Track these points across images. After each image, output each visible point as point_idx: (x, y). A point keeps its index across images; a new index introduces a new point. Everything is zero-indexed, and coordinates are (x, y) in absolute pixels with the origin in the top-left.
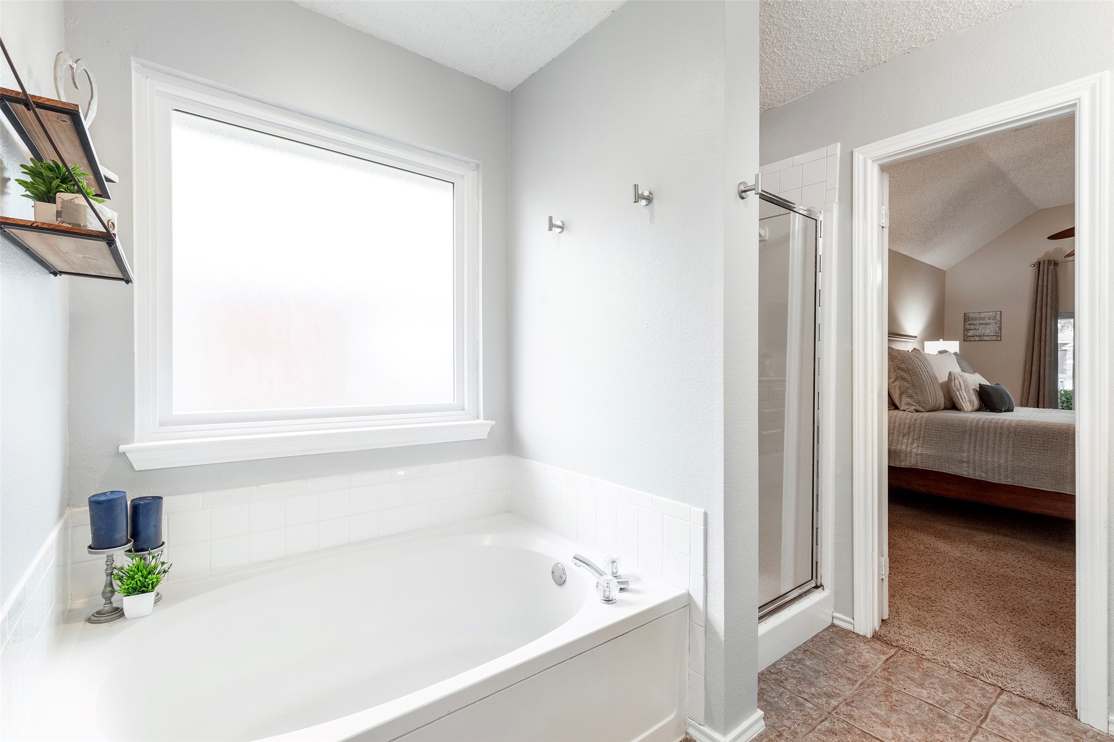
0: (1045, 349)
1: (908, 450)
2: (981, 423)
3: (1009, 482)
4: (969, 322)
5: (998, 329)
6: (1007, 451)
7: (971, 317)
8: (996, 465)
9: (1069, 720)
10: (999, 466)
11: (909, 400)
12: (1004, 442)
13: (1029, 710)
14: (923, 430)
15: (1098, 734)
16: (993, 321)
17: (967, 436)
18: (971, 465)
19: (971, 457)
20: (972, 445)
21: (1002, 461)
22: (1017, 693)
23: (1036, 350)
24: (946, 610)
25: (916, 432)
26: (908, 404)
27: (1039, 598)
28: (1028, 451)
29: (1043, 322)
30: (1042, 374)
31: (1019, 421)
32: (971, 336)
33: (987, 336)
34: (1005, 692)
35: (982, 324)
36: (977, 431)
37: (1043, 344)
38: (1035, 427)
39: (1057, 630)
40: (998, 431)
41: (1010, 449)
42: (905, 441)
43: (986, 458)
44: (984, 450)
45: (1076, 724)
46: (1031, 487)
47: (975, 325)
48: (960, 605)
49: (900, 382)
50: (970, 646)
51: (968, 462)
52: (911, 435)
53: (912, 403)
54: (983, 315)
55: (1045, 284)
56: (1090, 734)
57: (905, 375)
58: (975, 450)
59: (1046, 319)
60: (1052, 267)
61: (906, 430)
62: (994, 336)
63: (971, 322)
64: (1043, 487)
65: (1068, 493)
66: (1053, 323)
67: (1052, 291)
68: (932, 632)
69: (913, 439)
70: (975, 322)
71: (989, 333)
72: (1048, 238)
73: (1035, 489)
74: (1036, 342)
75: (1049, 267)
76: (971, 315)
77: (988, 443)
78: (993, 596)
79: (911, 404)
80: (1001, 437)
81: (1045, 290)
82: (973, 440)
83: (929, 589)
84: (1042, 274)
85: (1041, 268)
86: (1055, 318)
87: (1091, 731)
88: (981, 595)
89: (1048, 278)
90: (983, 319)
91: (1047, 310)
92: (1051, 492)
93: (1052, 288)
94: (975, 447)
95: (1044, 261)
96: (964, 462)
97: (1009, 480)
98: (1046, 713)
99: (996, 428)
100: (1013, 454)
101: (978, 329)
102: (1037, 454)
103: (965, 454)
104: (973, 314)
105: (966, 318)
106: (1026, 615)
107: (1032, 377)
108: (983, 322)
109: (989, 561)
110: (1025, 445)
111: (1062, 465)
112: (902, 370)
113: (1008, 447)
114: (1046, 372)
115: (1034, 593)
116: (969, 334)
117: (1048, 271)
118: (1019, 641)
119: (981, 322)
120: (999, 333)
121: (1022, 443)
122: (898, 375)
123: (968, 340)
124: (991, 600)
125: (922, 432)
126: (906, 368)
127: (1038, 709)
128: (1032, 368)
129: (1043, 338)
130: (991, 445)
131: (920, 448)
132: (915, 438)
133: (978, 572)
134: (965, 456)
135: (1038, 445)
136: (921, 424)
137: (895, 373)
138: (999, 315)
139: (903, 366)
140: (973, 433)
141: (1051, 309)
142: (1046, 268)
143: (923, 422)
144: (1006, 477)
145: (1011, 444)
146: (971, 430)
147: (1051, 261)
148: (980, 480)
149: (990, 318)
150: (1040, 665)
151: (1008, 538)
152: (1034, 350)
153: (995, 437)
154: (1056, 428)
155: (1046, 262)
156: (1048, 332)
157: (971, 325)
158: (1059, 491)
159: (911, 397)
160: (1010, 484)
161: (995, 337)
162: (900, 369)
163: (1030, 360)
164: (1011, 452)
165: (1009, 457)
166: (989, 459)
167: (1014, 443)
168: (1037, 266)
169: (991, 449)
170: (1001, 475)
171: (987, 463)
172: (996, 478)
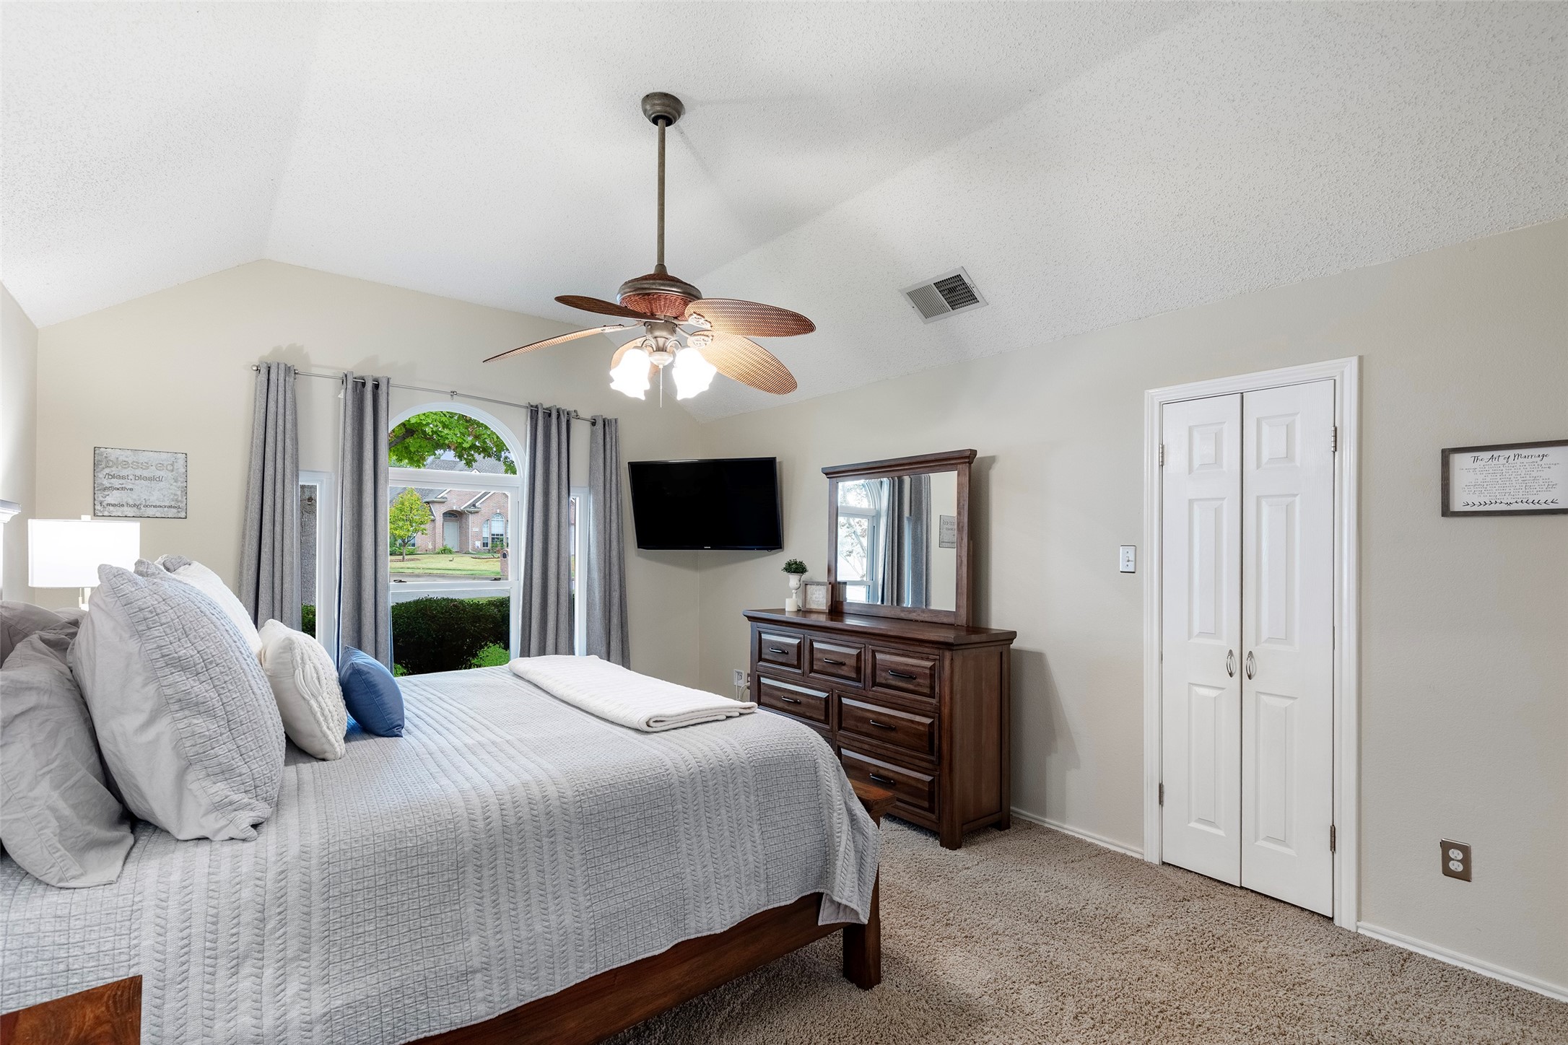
0: (283, 540)
1: (268, 1022)
3: (588, 971)
4: (107, 470)
5: (179, 493)
6: (572, 883)
7: (113, 458)
8: (556, 938)
10: (564, 937)
11: (220, 789)
12: (562, 857)
14: (318, 903)
16: (170, 474)
17: (470, 876)
19: (489, 943)
20: (487, 900)
21: (568, 920)
23: (267, 540)
25: (292, 928)
26: (221, 806)
28: (614, 863)
29: (279, 486)
30: (277, 590)
32: (113, 505)
33: (155, 507)
35: (140, 478)
37: (278, 529)
41: (578, 872)
42: (246, 985)
43: (529, 928)
44: (521, 905)
47: (123, 478)
49: (174, 720)
51: (485, 968)
52: (271, 951)
53: (235, 797)
54: (143, 458)
55: (281, 411)
57: (200, 689)
58: (497, 916)
59: (284, 482)
60: (290, 380)
61: (246, 936)
62: (170, 507)
63: (114, 471)
67: (292, 425)
69: (283, 962)
70: (124, 473)
71: (158, 500)
74: (269, 525)
75: (286, 378)
76: (113, 454)
77: (525, 874)
79: (231, 803)
80: (554, 841)
81: (280, 422)
82: (487, 885)
84: (275, 392)
85: (273, 376)
89: (284, 399)
90: (146, 466)
91: (284, 463)
93: (292, 419)
94: (495, 903)
95: (277, 364)
96: (474, 972)
97: (587, 966)
100: (587, 884)
101: (131, 489)
103: (474, 939)
104: (118, 452)
105: (99, 460)
107: (260, 598)
108: (146, 473)
111: (677, 869)
112: (184, 669)
113: (574, 869)
114: (286, 585)
116: (109, 500)
117: (284, 385)
119: (138, 472)
120: (181, 502)
121: (599, 844)
122: (169, 691)
123: (106, 513)
125: (316, 920)
126: (197, 658)
129: (278, 518)
130: (534, 878)
131: (317, 993)
132: (290, 953)
134: (476, 951)
135: (629, 837)
136: (307, 888)
137: (151, 688)
138: (181, 462)
139: (186, 651)
140: (486, 853)
141: (292, 463)
142: (281, 381)
143: (316, 876)
144: (581, 961)
145: (580, 857)
146: (477, 850)
149: (160, 466)
152: (263, 541)
153: (541, 847)
155: (282, 367)
156: (286, 506)
157: (113, 477)
159: (225, 772)
160: (588, 977)
161: (175, 510)
162: (180, 665)
163: (254, 562)
164: (580, 880)
165: (581, 899)
166: (539, 928)
167: (583, 851)
168: (264, 371)
169: (535, 892)
170: (570, 962)
171: (534, 943)
172: (558, 978)
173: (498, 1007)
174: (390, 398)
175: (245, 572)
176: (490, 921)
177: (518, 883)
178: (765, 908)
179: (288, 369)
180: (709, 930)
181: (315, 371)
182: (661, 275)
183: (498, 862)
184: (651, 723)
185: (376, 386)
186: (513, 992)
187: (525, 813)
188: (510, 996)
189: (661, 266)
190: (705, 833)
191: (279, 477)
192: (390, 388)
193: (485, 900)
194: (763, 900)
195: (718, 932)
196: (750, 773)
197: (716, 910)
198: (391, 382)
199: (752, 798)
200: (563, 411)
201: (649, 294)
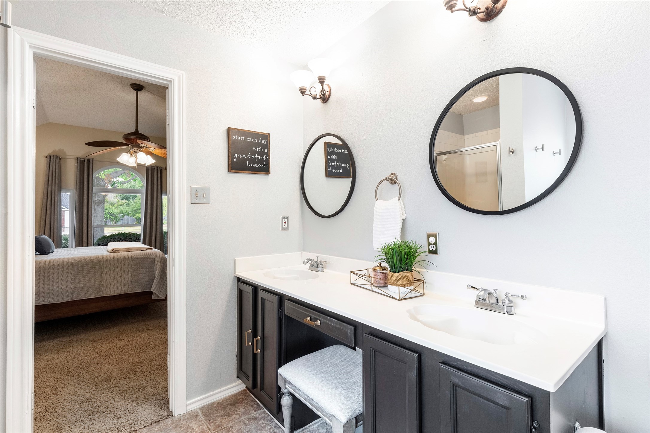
0: (54, 211)
2: (47, 263)
3: (70, 299)
6: (67, 279)
8: (60, 290)
9: (171, 420)
10: (63, 290)
12: (65, 274)
13: (154, 430)
15: (184, 416)
18: (41, 295)
19: (41, 289)
20: (41, 280)
21: (64, 287)
22: (143, 426)
23: (48, 211)
24: (68, 407)
27: (111, 365)
28: (81, 276)
29: (53, 193)
30: (52, 226)
31: (73, 258)
34: (137, 431)
36: (44, 270)
37: (53, 207)
38: (84, 260)
39: (132, 376)
40: (60, 267)
41: (69, 277)
43: (53, 287)
44: (51, 283)
45: (175, 419)
46: (84, 299)
48: (74, 398)
50: (101, 420)
55: (54, 170)
56: (182, 419)
58: (44, 284)
59: (55, 192)
60: (58, 160)
64: (90, 296)
65: (105, 296)
66: (59, 195)
67: (58, 174)
68: (72, 430)
72: (86, 144)
73: (86, 299)
74: (49, 206)
75: (57, 160)
77: (53, 276)
78: (88, 378)
80: (63, 270)
81: (54, 174)
83: (44, 401)
84: (52, 164)
85: (52, 159)
86: (60, 191)
87: (181, 417)
88: (81, 383)
89: (56, 167)
91: (55, 187)
92: (95, 298)
93: (58, 173)
94: (43, 281)
95: (53, 155)
97: (69, 298)
98: (161, 424)
99: (58, 265)
100: (72, 280)
102: (86, 276)
106: (114, 378)
107: (46, 229)
109: (67, 358)
110: (79, 273)
111: (101, 280)
113: (68, 277)
114: (55, 225)
115: (106, 363)
117: (56, 162)
118: (122, 396)
121: (77, 272)
124: (88, 381)
127: (157, 426)
128: (45, 223)
129: (53, 204)
130: (56, 277)
133: (67, 368)
135: (87, 271)
140: (42, 271)
141: (58, 186)
142: (54, 160)
144: (68, 296)
145: (70, 274)
147: (58, 156)
148: (48, 304)
150: (142, 401)
151: (67, 338)
152: (47, 211)
153: (59, 271)
154: (96, 259)
155: (55, 156)
156: (56, 200)
158: (99, 296)
160: (70, 301)
163: (44, 218)
164: (70, 279)
165: (69, 283)
166: (55, 288)
167: (71, 273)
168: (48, 158)
169: (55, 281)
170: (64, 296)
171: (53, 291)
172: (60, 299)
173: (41, 302)
174: (93, 165)
175: (42, 221)
176: (41, 285)
177: (51, 278)
178: (131, 292)
179: (57, 157)
180: (109, 294)
181: (68, 157)
182: (136, 133)
183: (45, 273)
184: (114, 250)
185: (89, 162)
186: (46, 300)
187: (56, 264)
188: (45, 301)
189: (137, 130)
190: (112, 272)
191: (53, 191)
192: (94, 162)
193: (40, 280)
194: (130, 290)
195: (112, 295)
196: (130, 260)
197: (112, 290)
198: (94, 160)
199: (130, 266)
200: (159, 167)
201: (128, 138)
